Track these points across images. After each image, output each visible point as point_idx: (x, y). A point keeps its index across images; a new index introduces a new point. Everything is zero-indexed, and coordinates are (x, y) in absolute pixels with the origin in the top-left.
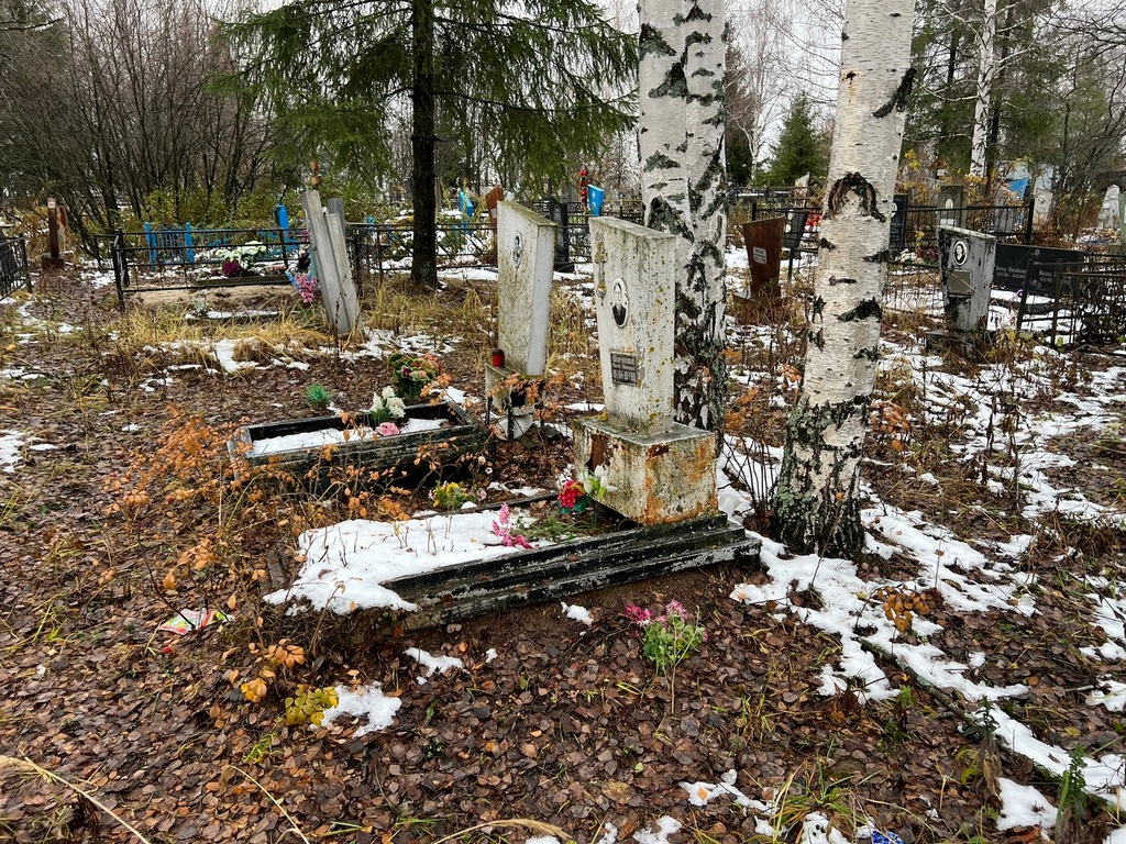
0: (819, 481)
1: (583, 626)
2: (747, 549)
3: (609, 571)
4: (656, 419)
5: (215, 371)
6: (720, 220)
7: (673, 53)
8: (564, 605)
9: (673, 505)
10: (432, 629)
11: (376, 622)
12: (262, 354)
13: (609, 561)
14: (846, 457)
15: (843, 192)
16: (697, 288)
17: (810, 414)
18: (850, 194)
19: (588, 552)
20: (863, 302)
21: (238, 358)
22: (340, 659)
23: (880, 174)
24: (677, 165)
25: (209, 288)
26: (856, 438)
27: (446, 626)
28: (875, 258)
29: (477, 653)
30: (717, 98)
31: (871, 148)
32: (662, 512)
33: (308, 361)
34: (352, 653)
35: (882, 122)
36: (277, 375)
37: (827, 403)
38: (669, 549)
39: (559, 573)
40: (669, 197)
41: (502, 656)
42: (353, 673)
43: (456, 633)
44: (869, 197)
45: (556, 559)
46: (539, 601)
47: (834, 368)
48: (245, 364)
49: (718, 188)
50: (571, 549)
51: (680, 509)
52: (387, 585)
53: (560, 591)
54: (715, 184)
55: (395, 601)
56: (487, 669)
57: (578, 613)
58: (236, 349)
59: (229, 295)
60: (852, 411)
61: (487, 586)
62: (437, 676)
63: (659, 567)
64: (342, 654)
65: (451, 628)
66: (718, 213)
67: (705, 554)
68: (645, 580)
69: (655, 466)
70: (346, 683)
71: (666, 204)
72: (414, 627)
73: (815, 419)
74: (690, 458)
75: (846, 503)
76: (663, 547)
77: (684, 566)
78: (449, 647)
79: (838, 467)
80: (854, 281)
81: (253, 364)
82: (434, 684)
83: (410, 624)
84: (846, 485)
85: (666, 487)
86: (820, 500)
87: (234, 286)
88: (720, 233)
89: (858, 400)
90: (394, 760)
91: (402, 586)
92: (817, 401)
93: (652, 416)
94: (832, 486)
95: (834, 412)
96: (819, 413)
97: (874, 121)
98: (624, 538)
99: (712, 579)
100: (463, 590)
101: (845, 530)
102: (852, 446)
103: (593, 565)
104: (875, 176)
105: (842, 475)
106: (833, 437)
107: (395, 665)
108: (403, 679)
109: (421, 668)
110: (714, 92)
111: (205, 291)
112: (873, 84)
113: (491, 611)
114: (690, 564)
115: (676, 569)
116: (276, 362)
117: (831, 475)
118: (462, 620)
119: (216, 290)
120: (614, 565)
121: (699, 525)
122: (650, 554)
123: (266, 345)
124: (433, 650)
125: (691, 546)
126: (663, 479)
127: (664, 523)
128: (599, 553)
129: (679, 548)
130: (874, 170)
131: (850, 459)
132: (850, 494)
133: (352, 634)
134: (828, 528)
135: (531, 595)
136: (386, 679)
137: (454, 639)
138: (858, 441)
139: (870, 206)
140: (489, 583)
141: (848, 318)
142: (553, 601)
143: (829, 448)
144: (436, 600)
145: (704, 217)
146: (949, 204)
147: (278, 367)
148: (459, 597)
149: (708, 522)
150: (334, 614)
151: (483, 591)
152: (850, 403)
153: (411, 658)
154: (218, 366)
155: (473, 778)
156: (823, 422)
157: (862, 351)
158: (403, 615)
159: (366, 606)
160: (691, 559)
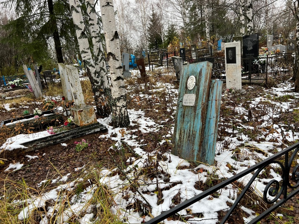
0: (118, 113)
1: (65, 147)
2: (103, 128)
3: (72, 136)
4: (81, 105)
5: (4, 111)
6: (103, 63)
7: (82, 29)
8: (61, 144)
9: (86, 122)
10: (32, 152)
11: (18, 151)
12: (17, 106)
13: (71, 134)
14: (122, 107)
15: (109, 56)
16: (97, 77)
17: (113, 100)
18: (110, 56)
19: (67, 133)
20: (118, 77)
21: (10, 107)
22: (11, 159)
23: (115, 52)
24: (87, 52)
25: (7, 92)
26: (123, 104)
27: (35, 150)
28: (118, 68)
29: (41, 154)
30: (98, 37)
31: (112, 47)
32: (84, 123)
33: (29, 106)
34: (14, 157)
35: (113, 42)
36: (21, 110)
37: (116, 97)
38: (86, 130)
39: (60, 138)
40: (87, 59)
41: (47, 154)
42: (14, 161)
43: (37, 151)
44: (114, 56)
45: (60, 135)
46: (55, 144)
47: (115, 90)
48: (12, 109)
49: (102, 56)
50: (63, 133)
51: (88, 122)
52: (21, 144)
53: (60, 141)
54: (101, 55)
55: (23, 147)
56: (43, 157)
57: (64, 145)
58: (10, 105)
59: (13, 93)
60: (121, 98)
61: (44, 142)
62: (32, 159)
63: (83, 134)
64: (11, 158)
65: (36, 151)
66: (102, 61)
67: (93, 130)
68: (80, 137)
69: (80, 114)
70: (12, 163)
71: (86, 61)
72: (28, 151)
73: (114, 101)
74: (88, 112)
75: (124, 117)
76: (84, 130)
77: (89, 133)
78: (36, 154)
79: (121, 110)
80: (115, 73)
81: (14, 108)
82: (31, 161)
83: (26, 151)
84: (123, 113)
85: (84, 118)
86: (119, 117)
87: (14, 90)
88: (104, 65)
89: (122, 96)
90: (20, 174)
91: (24, 144)
92: (114, 97)
93: (80, 105)
94: (120, 114)
95: (117, 99)
96: (115, 100)
97: (111, 42)
98: (75, 130)
99: (96, 135)
100: (38, 143)
101: (125, 122)
102: (123, 105)
103: (68, 135)
104: (114, 52)
105: (122, 111)
106: (118, 104)
107: (23, 158)
108: (25, 161)
109: (29, 158)
110: (97, 36)
111: (7, 93)
112: (109, 35)
113: (45, 146)
114: (90, 133)
115: (87, 134)
116: (21, 107)
117: (119, 111)
118: (39, 149)
119: (9, 92)
120: (73, 135)
121: (92, 125)
122: (81, 132)
123: (17, 103)
124: (32, 155)
125: (91, 129)
126: (83, 117)
127: (85, 125)
128: (70, 133)
129: (88, 130)
130: (114, 51)
131: (123, 108)
132: (124, 115)
133: (13, 154)
134: (121, 122)
135: (53, 143)
136: (21, 161)
137: (37, 153)
138: (124, 104)
139: (114, 58)
140: (44, 141)
141: (115, 80)
142: (59, 143)
143: (118, 106)
144: (32, 146)
145: (100, 62)
146: (193, 49)
147: (21, 108)
148: (38, 145)
149: (95, 124)
150: (9, 151)
151: (43, 143)
152: (120, 97)
153: (27, 157)
154: (5, 110)
155: (35, 174)
156: (116, 101)
157: (120, 86)
158: (24, 149)
159: (16, 148)
160: (90, 131)
